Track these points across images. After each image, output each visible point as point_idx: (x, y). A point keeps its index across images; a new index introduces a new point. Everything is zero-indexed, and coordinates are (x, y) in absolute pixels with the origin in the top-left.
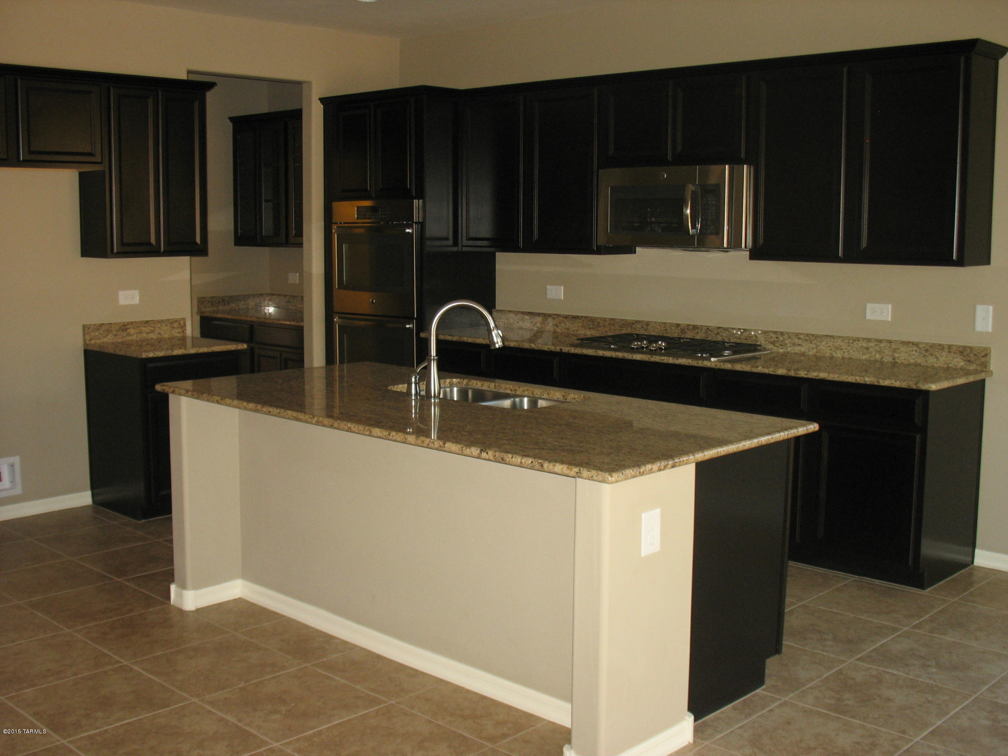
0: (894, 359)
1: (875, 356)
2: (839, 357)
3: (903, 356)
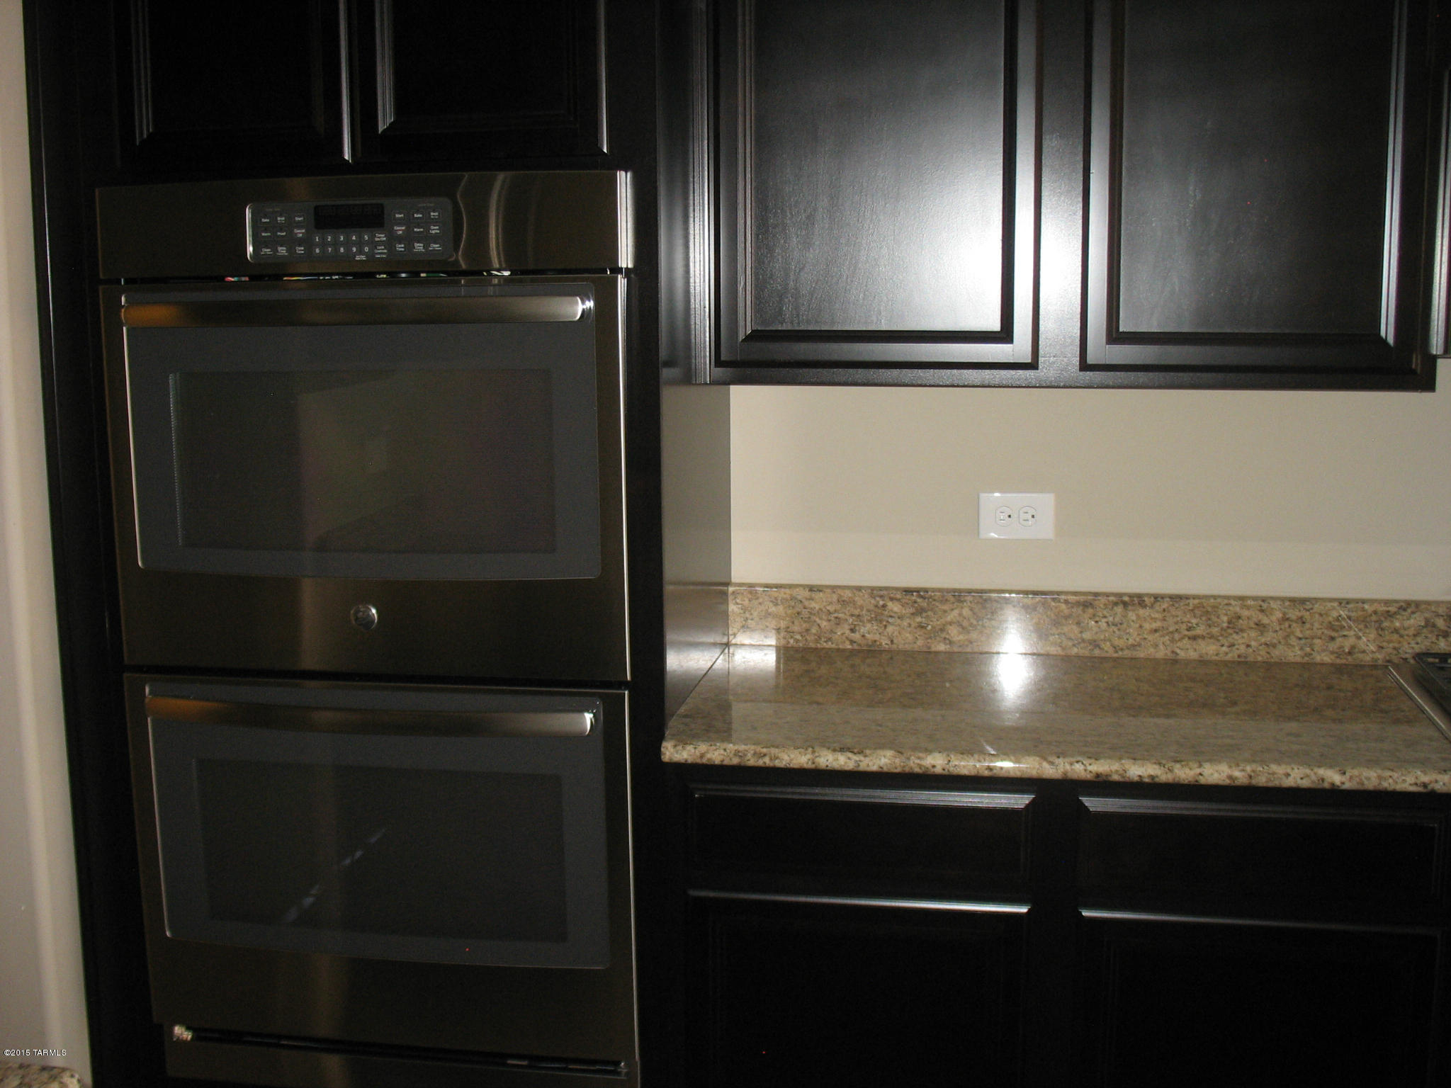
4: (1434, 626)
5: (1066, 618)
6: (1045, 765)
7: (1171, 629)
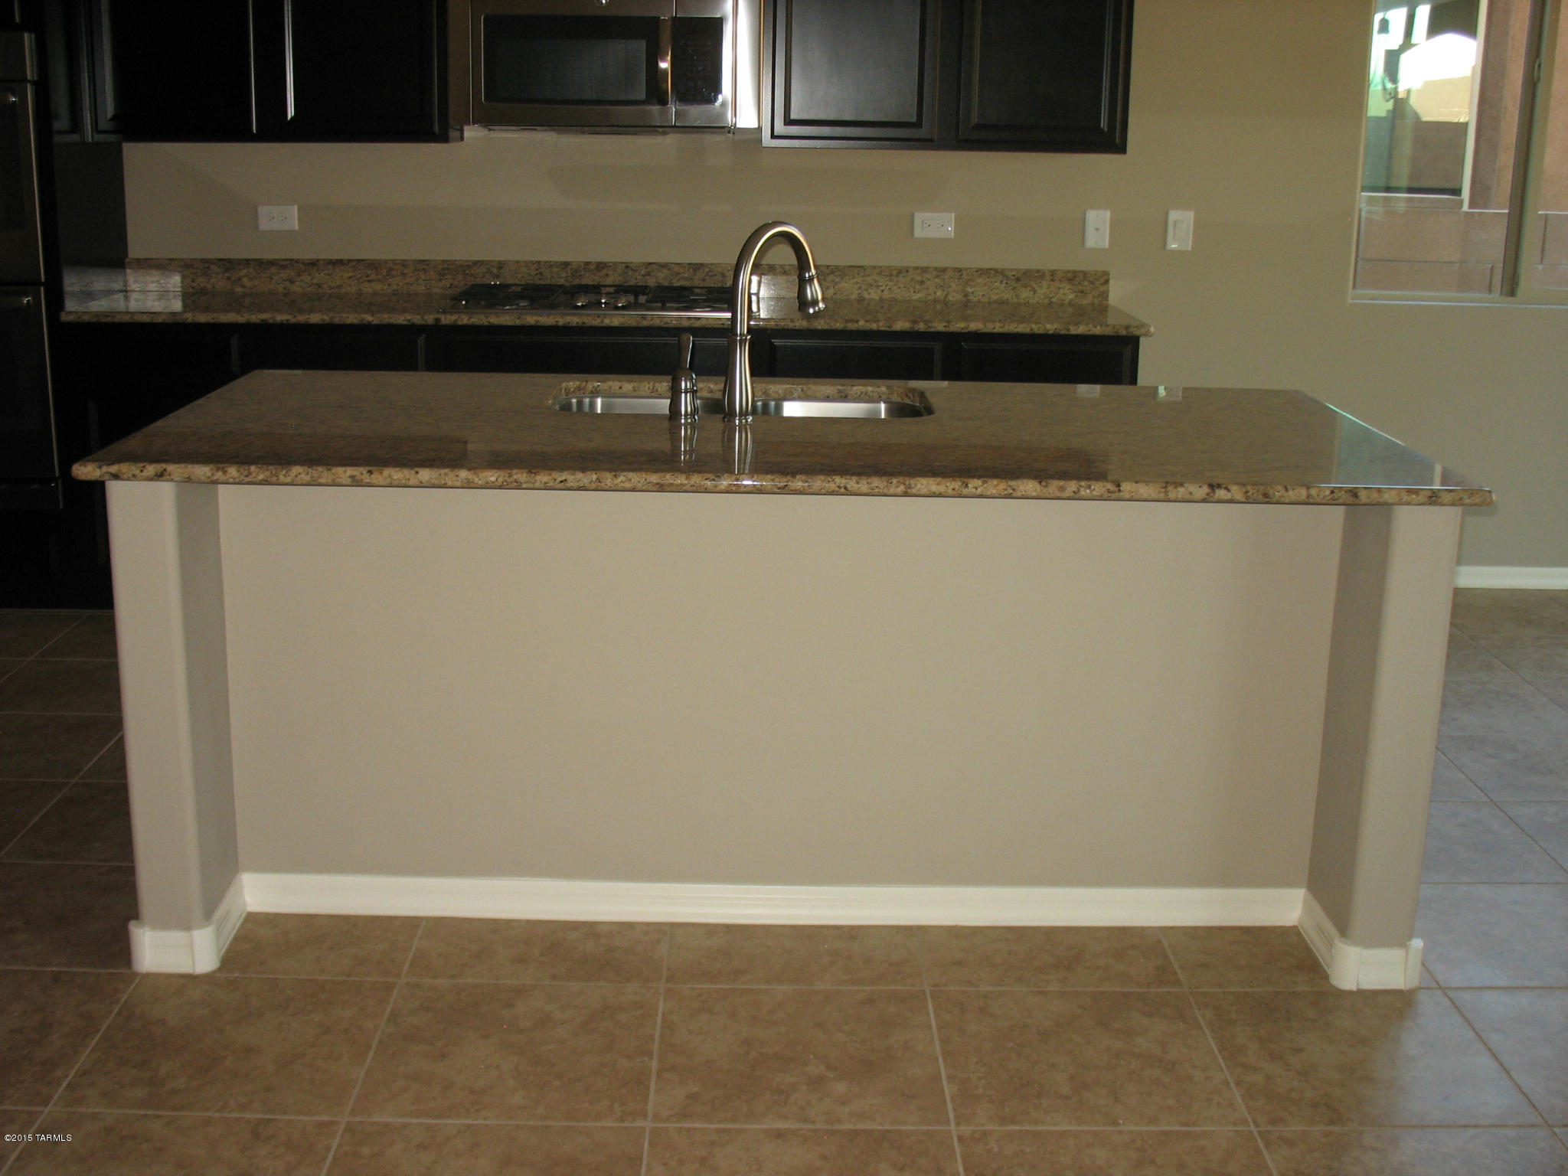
0: (966, 296)
1: (935, 293)
2: (874, 300)
3: (979, 291)
4: (491, 272)
5: (304, 271)
6: (239, 316)
7: (358, 277)
